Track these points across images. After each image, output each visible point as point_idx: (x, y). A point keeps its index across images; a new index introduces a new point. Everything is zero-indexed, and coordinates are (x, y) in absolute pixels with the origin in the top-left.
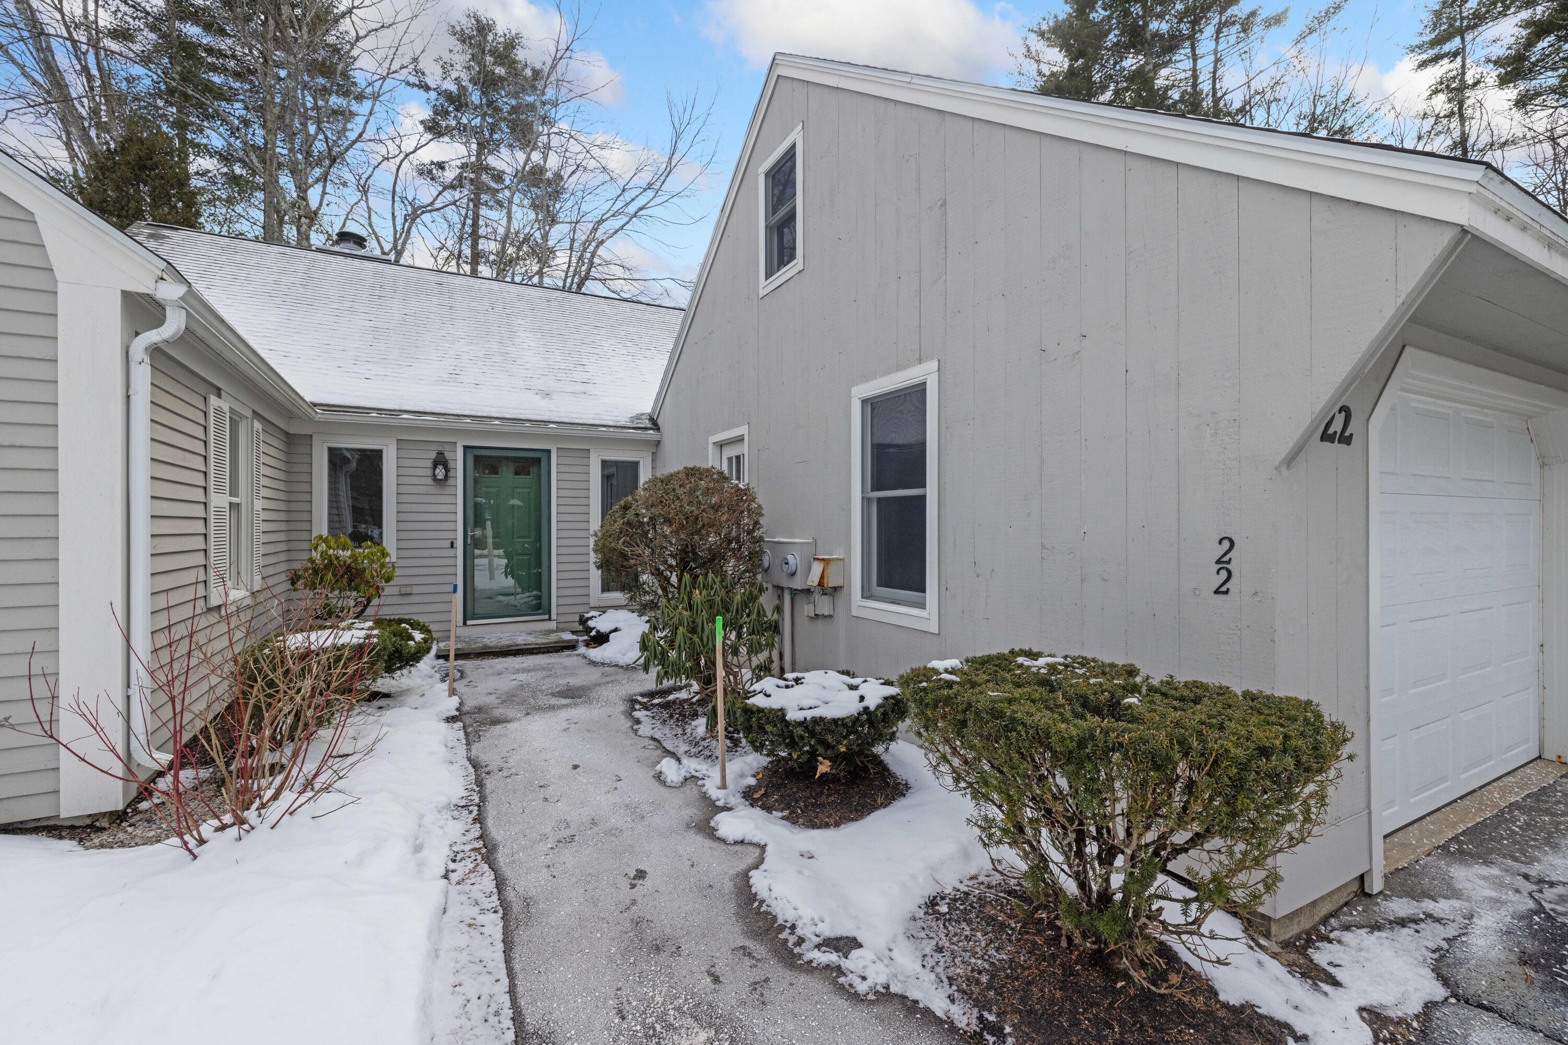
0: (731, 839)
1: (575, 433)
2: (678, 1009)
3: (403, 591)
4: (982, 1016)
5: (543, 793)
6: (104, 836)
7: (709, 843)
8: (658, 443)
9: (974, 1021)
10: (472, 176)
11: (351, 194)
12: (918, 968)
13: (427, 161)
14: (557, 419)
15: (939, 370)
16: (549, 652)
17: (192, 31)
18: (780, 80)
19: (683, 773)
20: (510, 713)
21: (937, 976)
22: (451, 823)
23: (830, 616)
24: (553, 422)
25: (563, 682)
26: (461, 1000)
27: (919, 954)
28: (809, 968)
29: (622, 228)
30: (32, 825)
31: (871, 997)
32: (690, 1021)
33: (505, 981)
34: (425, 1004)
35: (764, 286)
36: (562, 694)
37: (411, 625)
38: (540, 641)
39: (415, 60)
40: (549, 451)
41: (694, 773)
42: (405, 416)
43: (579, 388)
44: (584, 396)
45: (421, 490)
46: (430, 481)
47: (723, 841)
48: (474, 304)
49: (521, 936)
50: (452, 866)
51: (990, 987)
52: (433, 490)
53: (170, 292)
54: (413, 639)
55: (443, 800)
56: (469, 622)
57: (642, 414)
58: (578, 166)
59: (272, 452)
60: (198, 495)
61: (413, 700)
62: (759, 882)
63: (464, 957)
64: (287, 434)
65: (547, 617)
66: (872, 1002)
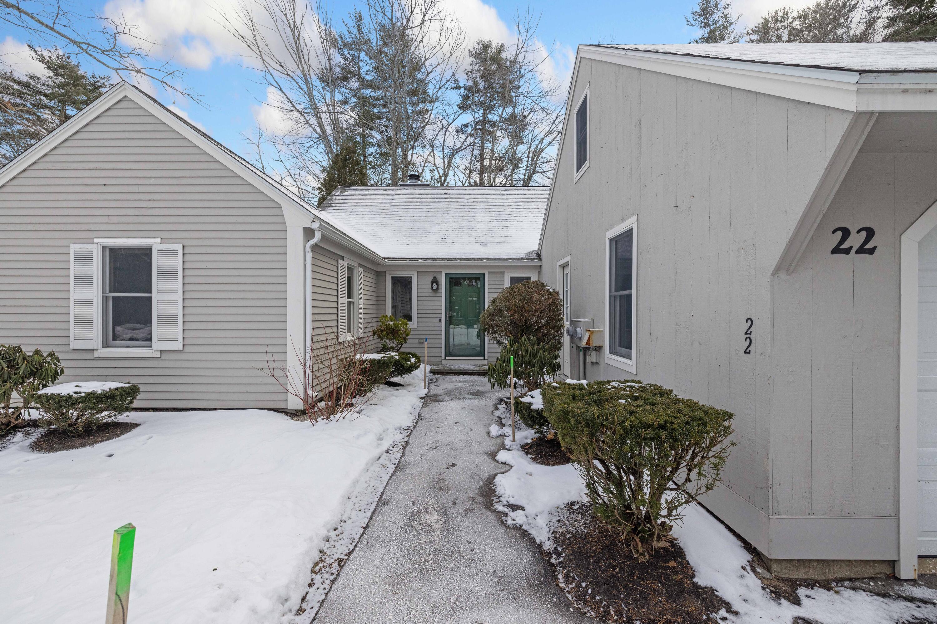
0: (500, 461)
1: (496, 264)
2: (434, 508)
3: (420, 341)
4: (556, 547)
5: (437, 430)
6: (298, 418)
7: (491, 461)
8: (541, 266)
9: (553, 549)
10: (480, 127)
11: (428, 150)
12: (544, 525)
13: (460, 125)
14: (487, 257)
15: (637, 220)
16: (479, 375)
17: (367, 92)
18: (582, 59)
19: (500, 432)
20: (445, 398)
21: (549, 530)
22: (399, 434)
23: (597, 363)
24: (485, 259)
25: (476, 388)
26: (367, 485)
27: (549, 520)
28: (495, 511)
29: (553, 140)
30: (281, 410)
31: (511, 526)
32: (435, 512)
33: (385, 485)
34: (355, 483)
35: (576, 176)
36: (472, 394)
37: (413, 355)
38: (476, 369)
39: (453, 75)
40: (484, 274)
41: (506, 434)
42: (420, 261)
43: (502, 239)
44: (504, 244)
45: (427, 294)
46: (430, 290)
47: (497, 461)
48: (459, 201)
49: (398, 473)
50: (391, 448)
51: (569, 539)
52: (432, 294)
53: (315, 226)
54: (410, 361)
55: (399, 425)
56: (447, 358)
57: (533, 251)
58: (531, 110)
59: (369, 280)
60: (334, 299)
61: (410, 388)
62: (499, 479)
63: (376, 474)
64: (377, 272)
65: (483, 358)
66: (510, 528)
